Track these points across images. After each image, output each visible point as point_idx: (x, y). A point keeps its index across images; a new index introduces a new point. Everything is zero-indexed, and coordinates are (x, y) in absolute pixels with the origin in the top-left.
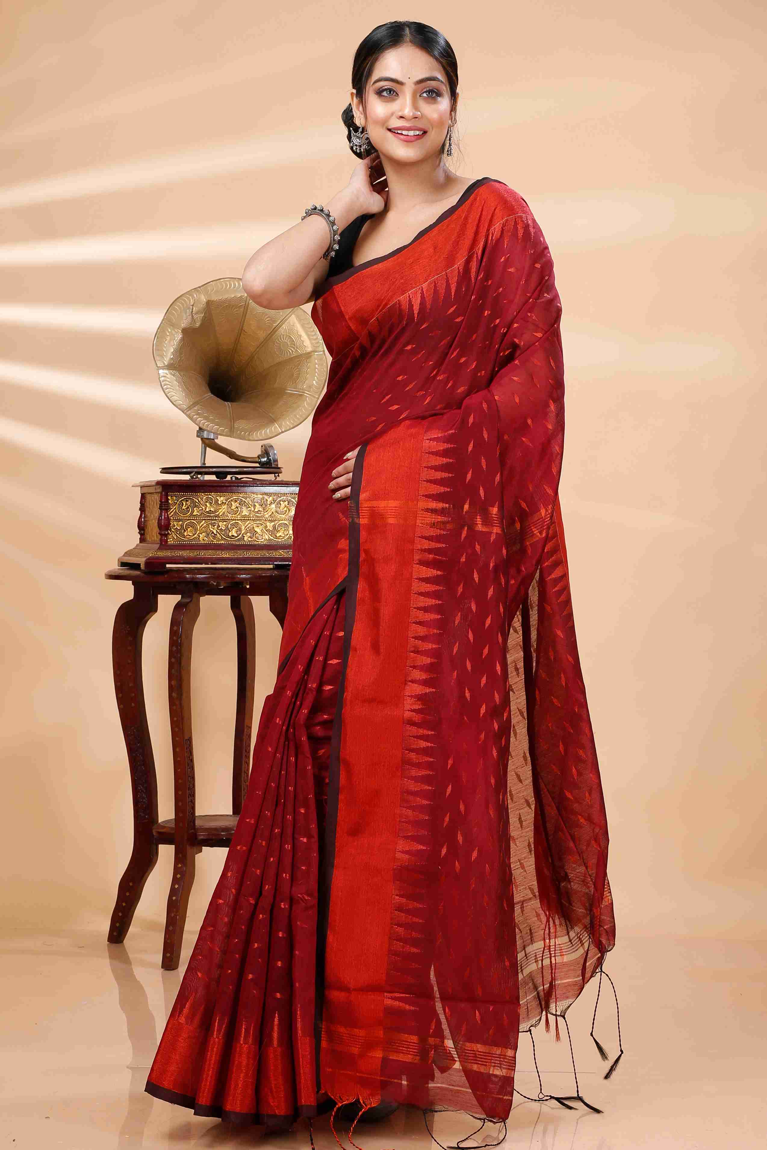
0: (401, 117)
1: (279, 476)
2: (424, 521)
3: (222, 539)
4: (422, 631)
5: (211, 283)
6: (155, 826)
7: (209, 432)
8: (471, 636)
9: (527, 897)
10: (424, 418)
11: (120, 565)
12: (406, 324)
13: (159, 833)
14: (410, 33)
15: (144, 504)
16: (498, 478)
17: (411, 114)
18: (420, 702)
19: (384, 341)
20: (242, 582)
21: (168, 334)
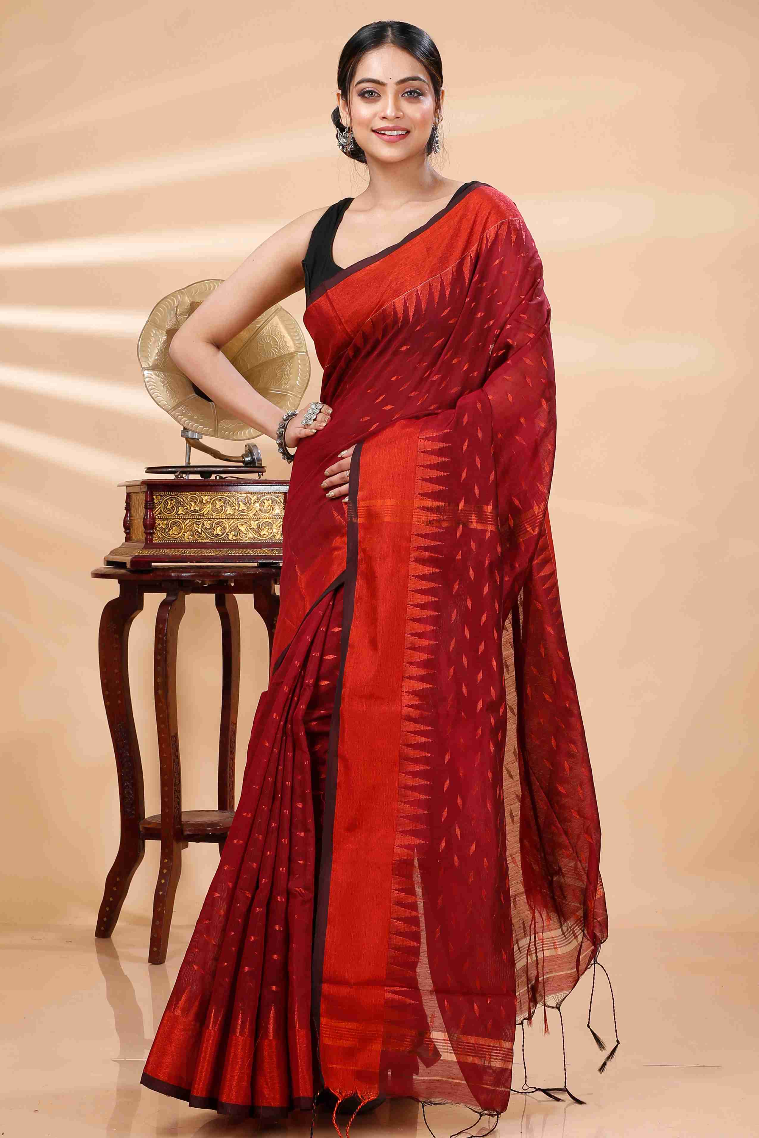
0: (384, 118)
1: (262, 475)
2: (419, 520)
3: (207, 537)
4: (419, 628)
5: (195, 285)
6: (142, 822)
7: (194, 432)
8: (467, 633)
9: (518, 892)
10: (417, 418)
11: (106, 564)
12: (401, 326)
13: (145, 828)
14: (392, 34)
15: (129, 503)
16: (492, 477)
17: (393, 114)
18: (418, 698)
19: (377, 342)
20: (227, 580)
21: (153, 335)
